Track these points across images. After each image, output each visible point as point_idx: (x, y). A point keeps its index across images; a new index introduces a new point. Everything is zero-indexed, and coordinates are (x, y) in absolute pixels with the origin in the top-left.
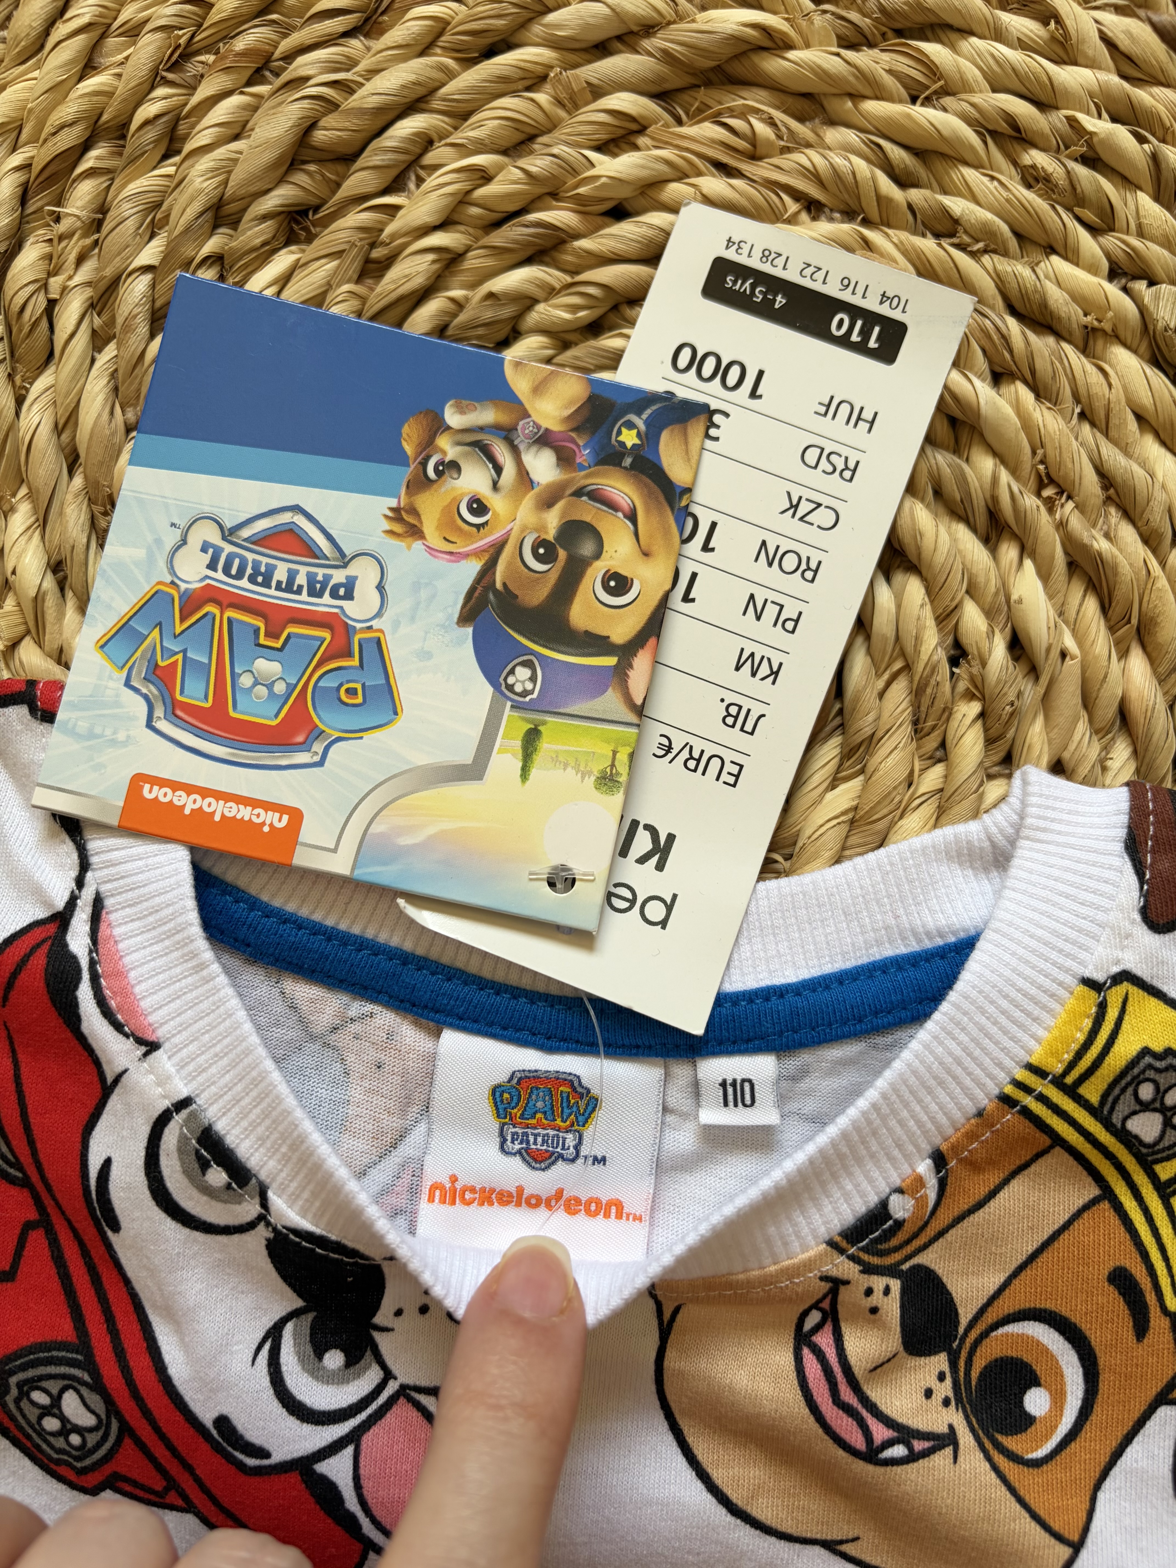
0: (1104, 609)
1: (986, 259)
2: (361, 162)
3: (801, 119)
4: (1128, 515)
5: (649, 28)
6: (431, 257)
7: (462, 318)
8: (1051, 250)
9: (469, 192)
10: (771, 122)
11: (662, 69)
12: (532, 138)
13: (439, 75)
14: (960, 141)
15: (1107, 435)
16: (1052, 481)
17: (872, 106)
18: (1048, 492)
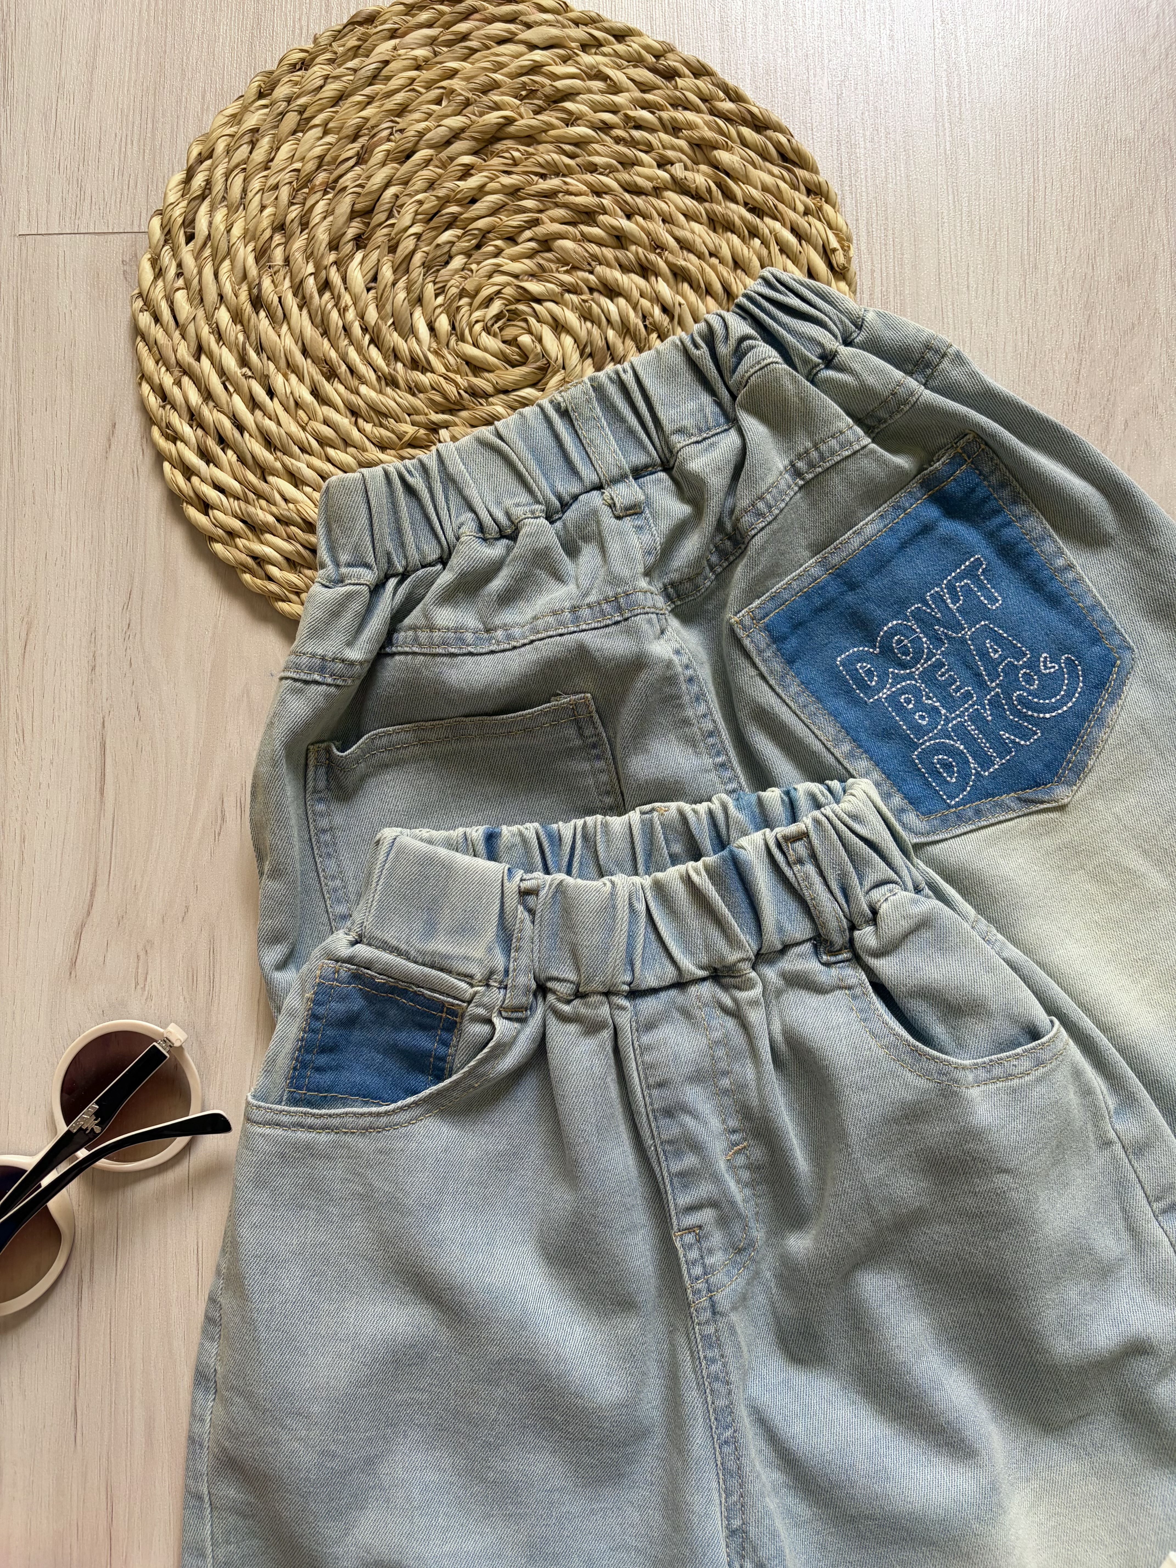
0: (691, 287)
1: (611, 175)
2: (375, 211)
3: (529, 146)
4: (690, 251)
5: (463, 130)
6: (412, 237)
7: (429, 257)
8: (633, 164)
9: (417, 211)
10: (518, 150)
11: (473, 143)
12: (433, 184)
13: (393, 171)
14: (589, 136)
15: (673, 224)
16: (658, 247)
17: (551, 133)
18: (658, 251)
